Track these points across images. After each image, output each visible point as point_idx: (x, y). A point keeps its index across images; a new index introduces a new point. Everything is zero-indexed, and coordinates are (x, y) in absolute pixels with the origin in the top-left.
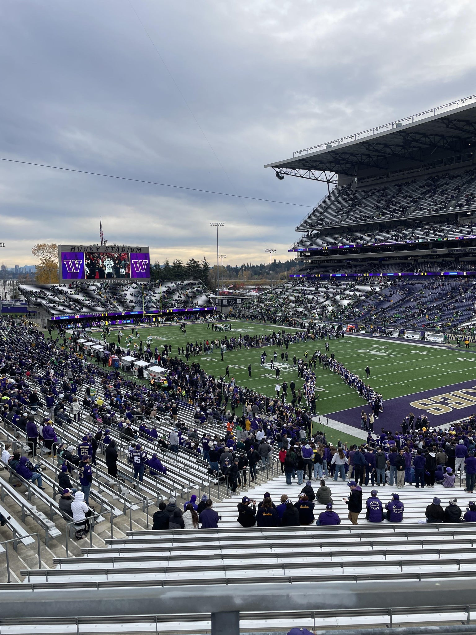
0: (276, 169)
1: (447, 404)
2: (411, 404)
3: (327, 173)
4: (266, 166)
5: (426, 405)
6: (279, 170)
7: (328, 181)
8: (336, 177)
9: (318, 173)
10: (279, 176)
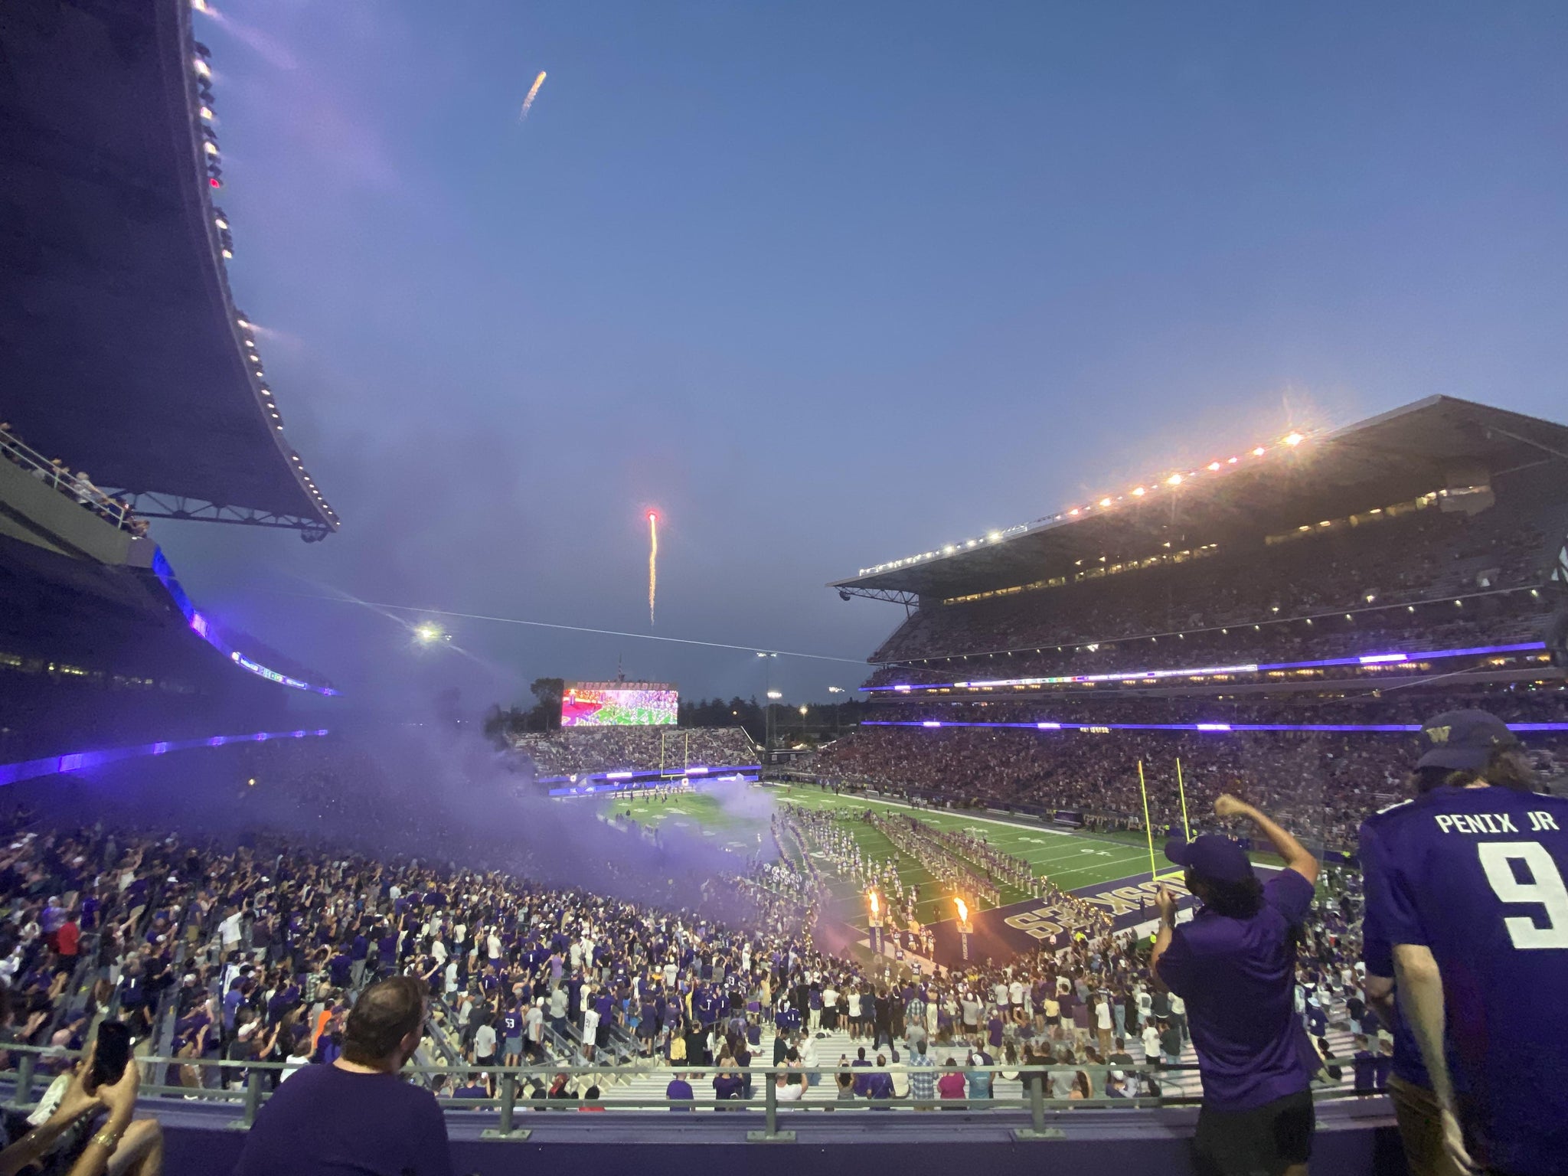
0: (841, 588)
1: (1056, 921)
2: (1006, 921)
3: (906, 594)
4: (827, 585)
5: (1027, 922)
6: (844, 590)
7: (907, 603)
8: (916, 598)
9: (893, 593)
10: (845, 596)
